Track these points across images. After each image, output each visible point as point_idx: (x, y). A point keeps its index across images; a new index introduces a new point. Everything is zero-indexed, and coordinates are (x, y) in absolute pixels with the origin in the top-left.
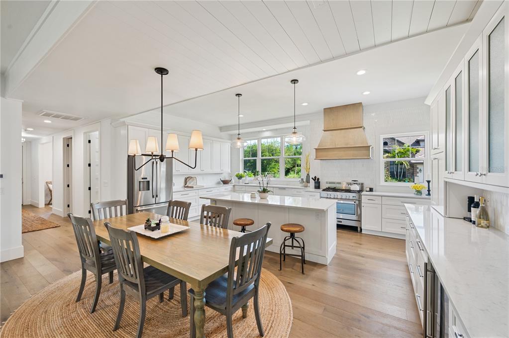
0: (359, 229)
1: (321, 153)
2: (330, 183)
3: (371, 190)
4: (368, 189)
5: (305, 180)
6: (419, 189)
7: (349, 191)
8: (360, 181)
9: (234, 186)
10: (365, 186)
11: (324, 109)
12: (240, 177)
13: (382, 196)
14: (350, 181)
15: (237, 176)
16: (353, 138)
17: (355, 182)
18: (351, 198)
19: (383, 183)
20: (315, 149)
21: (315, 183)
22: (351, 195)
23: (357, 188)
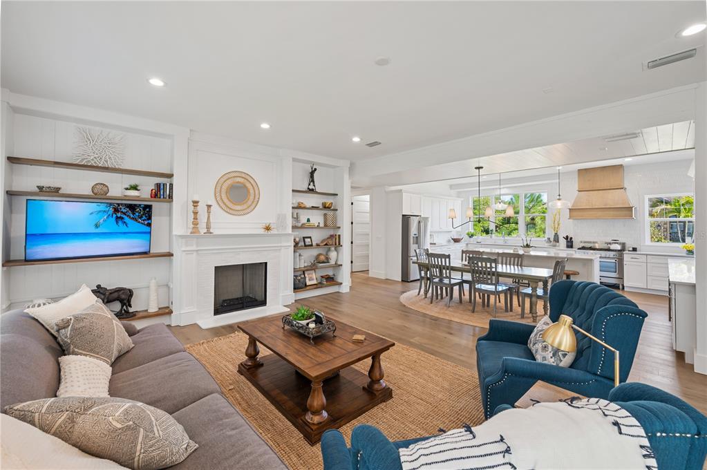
0: (621, 287)
1: (575, 213)
2: (585, 242)
3: (634, 249)
4: (631, 249)
5: (552, 239)
6: (691, 249)
7: (609, 250)
8: (622, 240)
9: (467, 244)
10: (627, 246)
11: (579, 170)
12: (471, 236)
13: (647, 255)
14: (610, 241)
15: (468, 234)
16: (613, 198)
17: (615, 242)
18: (612, 256)
19: (648, 242)
20: (570, 209)
21: (568, 242)
22: (611, 254)
23: (619, 247)
